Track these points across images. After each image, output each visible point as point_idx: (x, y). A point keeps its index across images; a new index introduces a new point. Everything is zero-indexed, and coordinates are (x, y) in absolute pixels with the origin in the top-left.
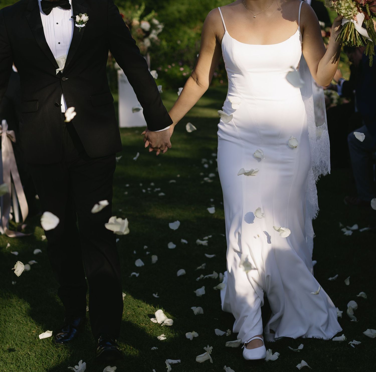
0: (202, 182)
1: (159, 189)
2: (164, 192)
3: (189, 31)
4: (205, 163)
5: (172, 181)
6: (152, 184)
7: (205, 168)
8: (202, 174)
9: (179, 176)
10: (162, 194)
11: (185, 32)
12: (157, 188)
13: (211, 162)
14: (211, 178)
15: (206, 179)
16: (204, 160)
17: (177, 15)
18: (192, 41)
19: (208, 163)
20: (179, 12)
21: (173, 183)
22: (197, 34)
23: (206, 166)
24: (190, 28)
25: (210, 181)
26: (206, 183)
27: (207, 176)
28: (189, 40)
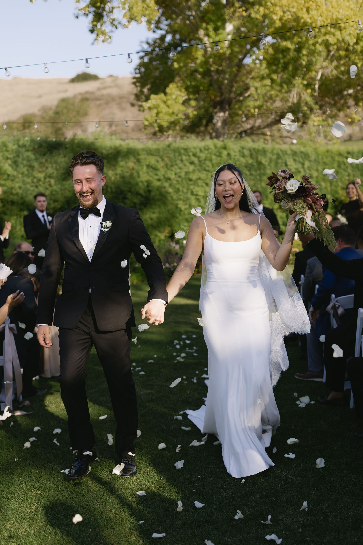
0: (176, 362)
1: (140, 369)
2: (144, 371)
3: (159, 234)
4: (177, 344)
5: (150, 361)
6: (134, 364)
7: (177, 348)
8: (175, 354)
9: (155, 356)
10: (142, 373)
11: (156, 236)
12: (138, 368)
13: (182, 343)
14: (183, 358)
15: (178, 358)
16: (176, 342)
17: (150, 222)
18: (162, 242)
19: (179, 344)
20: (151, 219)
21: (151, 363)
22: (166, 236)
23: (178, 347)
24: (160, 232)
25: (182, 360)
26: (179, 362)
27: (179, 356)
28: (159, 241)
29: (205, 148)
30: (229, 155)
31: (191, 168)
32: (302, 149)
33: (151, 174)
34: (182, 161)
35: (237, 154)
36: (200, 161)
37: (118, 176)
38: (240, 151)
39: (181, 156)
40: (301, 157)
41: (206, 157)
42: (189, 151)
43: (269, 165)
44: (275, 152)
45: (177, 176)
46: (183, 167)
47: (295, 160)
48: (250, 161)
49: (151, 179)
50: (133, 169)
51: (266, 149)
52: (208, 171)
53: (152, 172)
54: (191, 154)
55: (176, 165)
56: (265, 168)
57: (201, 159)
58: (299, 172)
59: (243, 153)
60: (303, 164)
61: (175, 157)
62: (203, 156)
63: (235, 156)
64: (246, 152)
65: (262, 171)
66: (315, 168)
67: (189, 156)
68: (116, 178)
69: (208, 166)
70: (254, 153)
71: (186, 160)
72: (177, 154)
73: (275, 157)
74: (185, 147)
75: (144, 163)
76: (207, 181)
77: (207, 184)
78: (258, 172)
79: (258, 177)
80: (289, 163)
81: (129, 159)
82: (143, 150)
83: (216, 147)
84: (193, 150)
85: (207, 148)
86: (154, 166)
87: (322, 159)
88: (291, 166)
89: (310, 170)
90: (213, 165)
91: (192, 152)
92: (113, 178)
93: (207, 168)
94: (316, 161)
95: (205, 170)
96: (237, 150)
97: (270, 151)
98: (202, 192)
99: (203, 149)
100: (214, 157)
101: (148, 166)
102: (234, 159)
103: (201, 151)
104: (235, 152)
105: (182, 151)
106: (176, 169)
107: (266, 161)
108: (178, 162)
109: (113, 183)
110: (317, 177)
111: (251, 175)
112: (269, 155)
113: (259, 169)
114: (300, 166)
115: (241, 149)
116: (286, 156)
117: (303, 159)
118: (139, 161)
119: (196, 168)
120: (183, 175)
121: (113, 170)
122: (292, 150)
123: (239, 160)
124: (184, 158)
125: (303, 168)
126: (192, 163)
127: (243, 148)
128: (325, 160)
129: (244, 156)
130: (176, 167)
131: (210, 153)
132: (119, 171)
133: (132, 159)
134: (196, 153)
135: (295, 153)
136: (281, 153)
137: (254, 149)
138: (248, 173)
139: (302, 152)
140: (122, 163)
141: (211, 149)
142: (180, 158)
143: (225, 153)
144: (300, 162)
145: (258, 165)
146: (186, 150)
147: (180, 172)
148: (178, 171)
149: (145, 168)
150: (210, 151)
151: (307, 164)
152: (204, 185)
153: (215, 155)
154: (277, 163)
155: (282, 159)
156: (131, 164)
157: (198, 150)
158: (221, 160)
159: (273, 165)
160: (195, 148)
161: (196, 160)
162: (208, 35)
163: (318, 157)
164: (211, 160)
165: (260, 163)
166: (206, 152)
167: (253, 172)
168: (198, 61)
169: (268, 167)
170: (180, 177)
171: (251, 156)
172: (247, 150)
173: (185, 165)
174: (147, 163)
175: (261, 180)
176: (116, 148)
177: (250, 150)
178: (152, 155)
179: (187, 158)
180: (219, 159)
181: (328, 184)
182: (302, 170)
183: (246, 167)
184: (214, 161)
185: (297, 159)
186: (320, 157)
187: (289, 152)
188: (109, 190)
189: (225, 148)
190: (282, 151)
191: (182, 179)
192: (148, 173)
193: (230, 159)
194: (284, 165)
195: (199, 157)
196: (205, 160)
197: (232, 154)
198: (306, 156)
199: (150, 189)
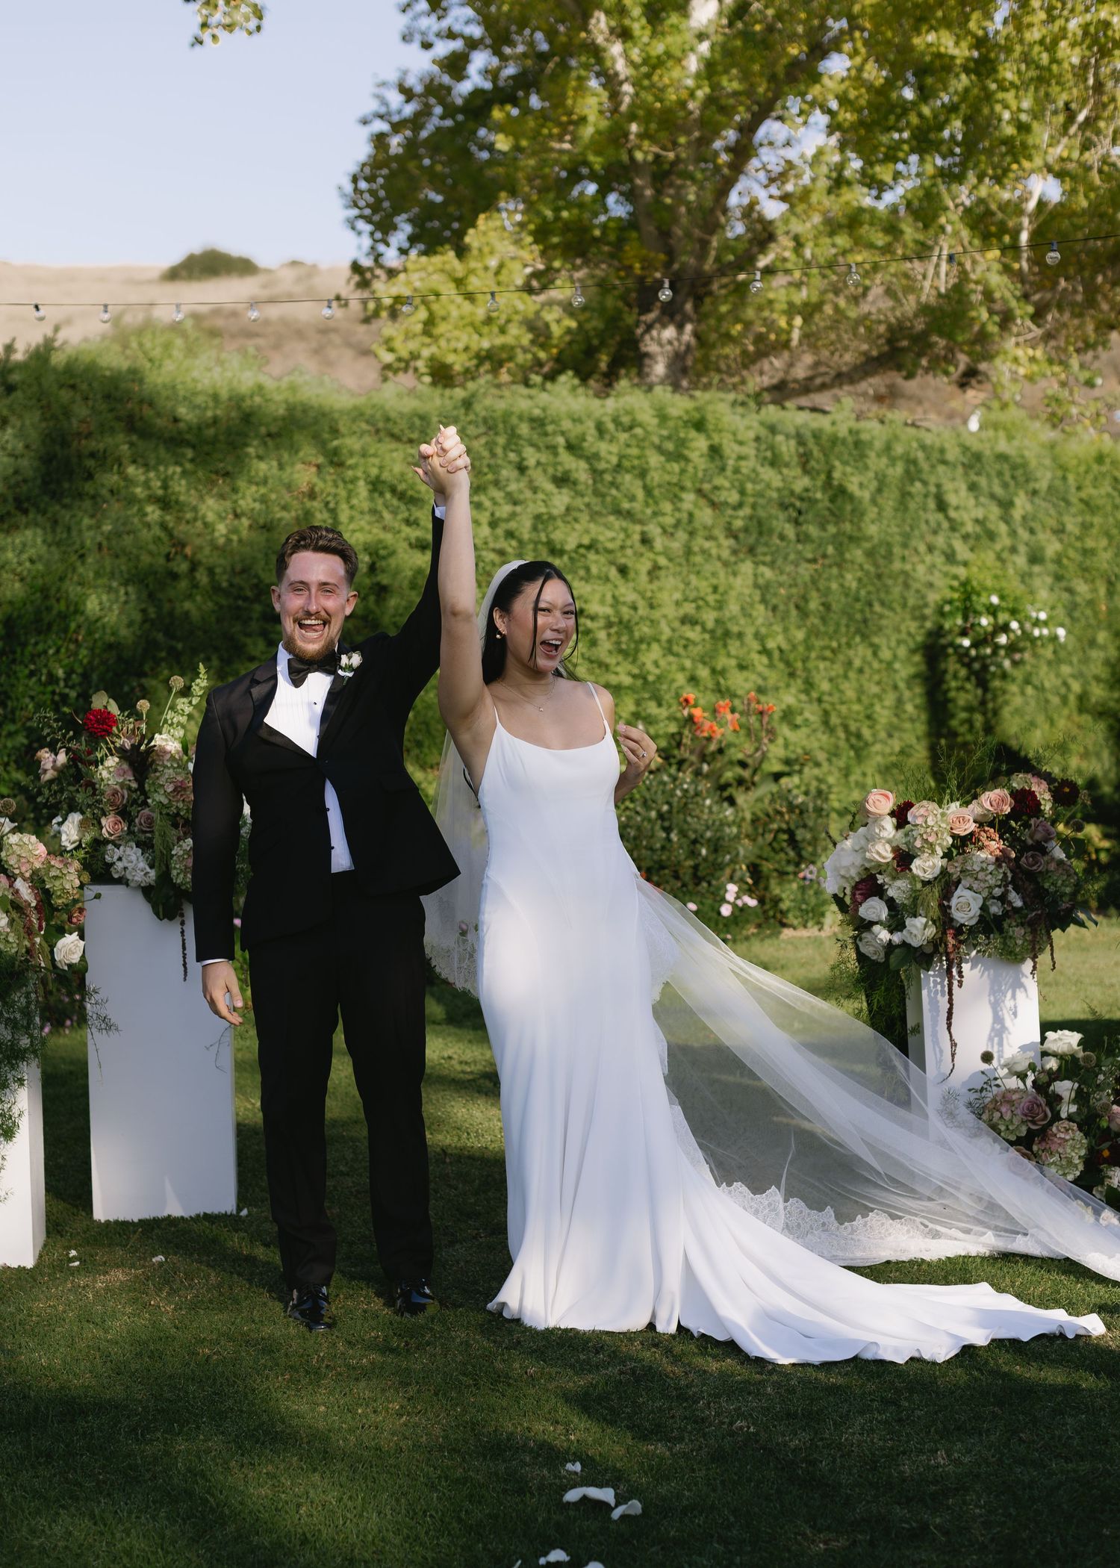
29: (616, 421)
30: (715, 451)
31: (561, 500)
32: (1003, 446)
33: (387, 515)
34: (522, 469)
35: (750, 450)
36: (596, 473)
37: (245, 522)
38: (757, 439)
39: (519, 452)
40: (1000, 474)
41: (622, 457)
42: (550, 428)
43: (874, 501)
44: (899, 449)
45: (500, 531)
46: (528, 494)
47: (973, 487)
48: (801, 483)
49: (388, 537)
50: (312, 495)
51: (865, 437)
52: (629, 515)
53: (395, 512)
54: (561, 440)
55: (496, 483)
56: (858, 513)
57: (602, 466)
58: (992, 536)
59: (772, 447)
60: (1006, 505)
61: (493, 455)
62: (608, 451)
63: (741, 458)
64: (787, 448)
65: (847, 527)
66: (1052, 523)
67: (553, 449)
68: (235, 530)
69: (632, 498)
70: (816, 452)
71: (538, 463)
72: (501, 440)
73: (899, 469)
74: (537, 412)
75: (361, 470)
76: (626, 559)
77: (623, 571)
78: (832, 529)
79: (830, 550)
80: (952, 499)
81: (294, 449)
82: (357, 414)
83: (663, 417)
84: (567, 425)
85: (626, 420)
86: (401, 487)
87: (1079, 488)
88: (957, 508)
89: (1032, 531)
90: (648, 491)
91: (563, 433)
92: (221, 529)
93: (626, 505)
94: (1057, 495)
95: (618, 512)
96: (751, 434)
97: (878, 445)
98: (602, 602)
99: (611, 426)
100: (654, 460)
101: (376, 486)
102: (737, 471)
103: (600, 429)
104: (741, 443)
105: (524, 429)
106: (495, 503)
107: (861, 485)
108: (506, 473)
109: (222, 550)
110: (1058, 560)
111: (803, 538)
112: (876, 462)
113: (837, 516)
114: (995, 511)
115: (763, 432)
116: (941, 469)
117: (1005, 485)
118: (335, 459)
119: (579, 502)
120: (524, 527)
121: (222, 497)
122: (965, 449)
123: (755, 478)
124: (531, 456)
125: (1006, 519)
126: (563, 480)
127: (773, 429)
128: (1089, 491)
129: (775, 462)
130: (498, 495)
131: (641, 444)
132: (248, 498)
133: (309, 451)
134: (583, 438)
135: (974, 461)
136: (920, 455)
137: (817, 435)
138: (790, 531)
139: (1002, 457)
140: (262, 467)
141: (640, 425)
142: (512, 456)
143: (700, 444)
144: (993, 496)
145: (832, 500)
146: (538, 423)
147: (513, 515)
148: (506, 509)
149: (362, 489)
150: (638, 431)
151: (1022, 504)
152: (613, 573)
153: (659, 449)
154: (905, 495)
155: (925, 483)
156: (303, 475)
157: (590, 427)
158: (683, 471)
159: (889, 501)
160: (577, 420)
161: (580, 470)
162: (624, 34)
163: (1064, 478)
164: (643, 474)
165: (839, 493)
166: (623, 437)
167: (813, 530)
168: (588, 132)
169: (872, 512)
170: (510, 534)
171: (805, 461)
172: (788, 436)
173: (535, 490)
174: (374, 472)
175: (841, 564)
176: (237, 400)
177: (801, 441)
178: (395, 437)
179: (544, 457)
180: (676, 467)
181: (1102, 591)
182: (1003, 528)
183: (784, 506)
184: (655, 477)
185: (983, 481)
186: (1071, 478)
187: (953, 454)
188: (202, 578)
189: (699, 425)
190: (923, 447)
191: (521, 542)
192: (374, 512)
193: (723, 469)
194: (932, 504)
195: (592, 458)
196: (619, 468)
197: (730, 449)
198: (1016, 471)
199: (384, 579)
